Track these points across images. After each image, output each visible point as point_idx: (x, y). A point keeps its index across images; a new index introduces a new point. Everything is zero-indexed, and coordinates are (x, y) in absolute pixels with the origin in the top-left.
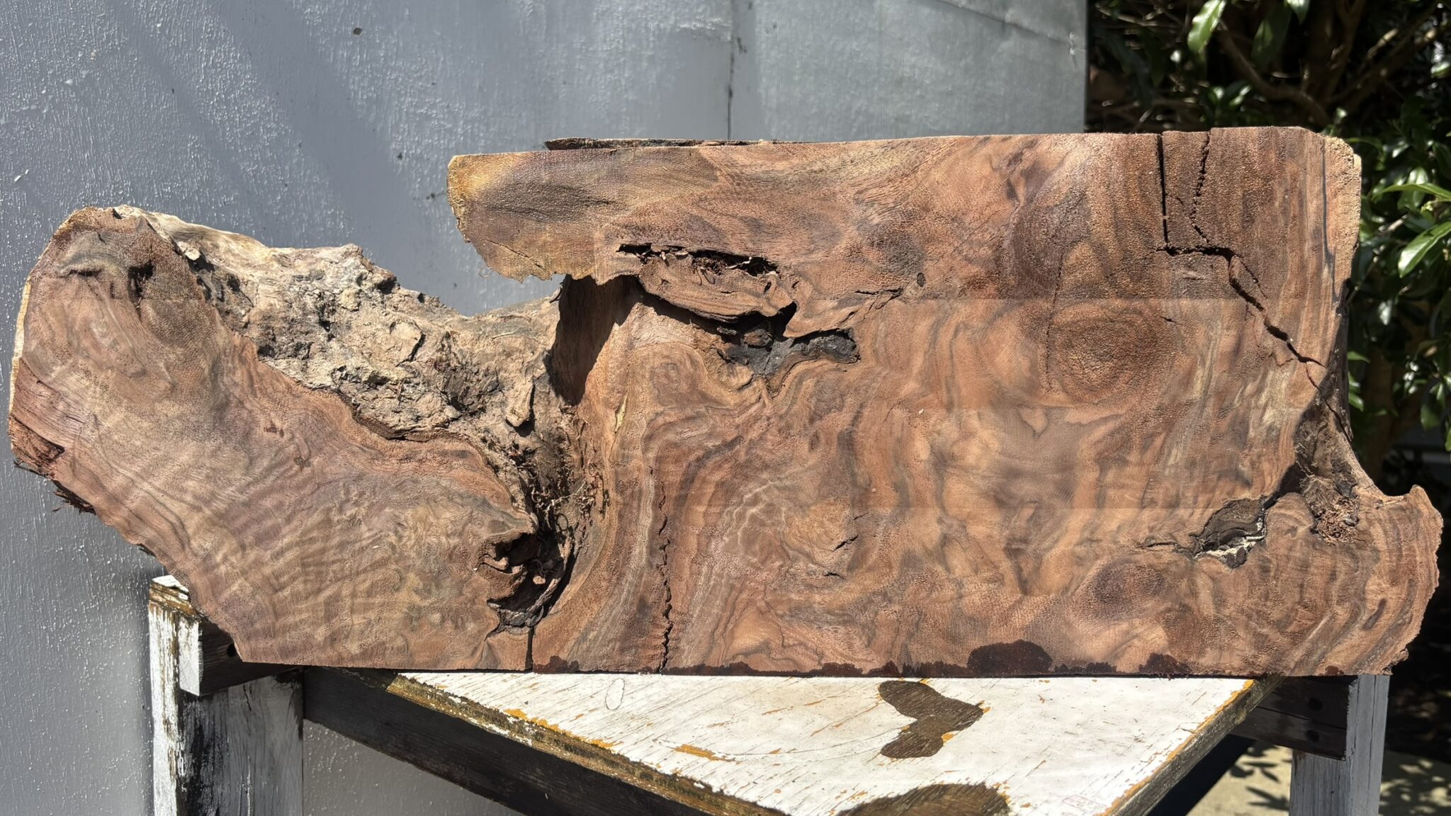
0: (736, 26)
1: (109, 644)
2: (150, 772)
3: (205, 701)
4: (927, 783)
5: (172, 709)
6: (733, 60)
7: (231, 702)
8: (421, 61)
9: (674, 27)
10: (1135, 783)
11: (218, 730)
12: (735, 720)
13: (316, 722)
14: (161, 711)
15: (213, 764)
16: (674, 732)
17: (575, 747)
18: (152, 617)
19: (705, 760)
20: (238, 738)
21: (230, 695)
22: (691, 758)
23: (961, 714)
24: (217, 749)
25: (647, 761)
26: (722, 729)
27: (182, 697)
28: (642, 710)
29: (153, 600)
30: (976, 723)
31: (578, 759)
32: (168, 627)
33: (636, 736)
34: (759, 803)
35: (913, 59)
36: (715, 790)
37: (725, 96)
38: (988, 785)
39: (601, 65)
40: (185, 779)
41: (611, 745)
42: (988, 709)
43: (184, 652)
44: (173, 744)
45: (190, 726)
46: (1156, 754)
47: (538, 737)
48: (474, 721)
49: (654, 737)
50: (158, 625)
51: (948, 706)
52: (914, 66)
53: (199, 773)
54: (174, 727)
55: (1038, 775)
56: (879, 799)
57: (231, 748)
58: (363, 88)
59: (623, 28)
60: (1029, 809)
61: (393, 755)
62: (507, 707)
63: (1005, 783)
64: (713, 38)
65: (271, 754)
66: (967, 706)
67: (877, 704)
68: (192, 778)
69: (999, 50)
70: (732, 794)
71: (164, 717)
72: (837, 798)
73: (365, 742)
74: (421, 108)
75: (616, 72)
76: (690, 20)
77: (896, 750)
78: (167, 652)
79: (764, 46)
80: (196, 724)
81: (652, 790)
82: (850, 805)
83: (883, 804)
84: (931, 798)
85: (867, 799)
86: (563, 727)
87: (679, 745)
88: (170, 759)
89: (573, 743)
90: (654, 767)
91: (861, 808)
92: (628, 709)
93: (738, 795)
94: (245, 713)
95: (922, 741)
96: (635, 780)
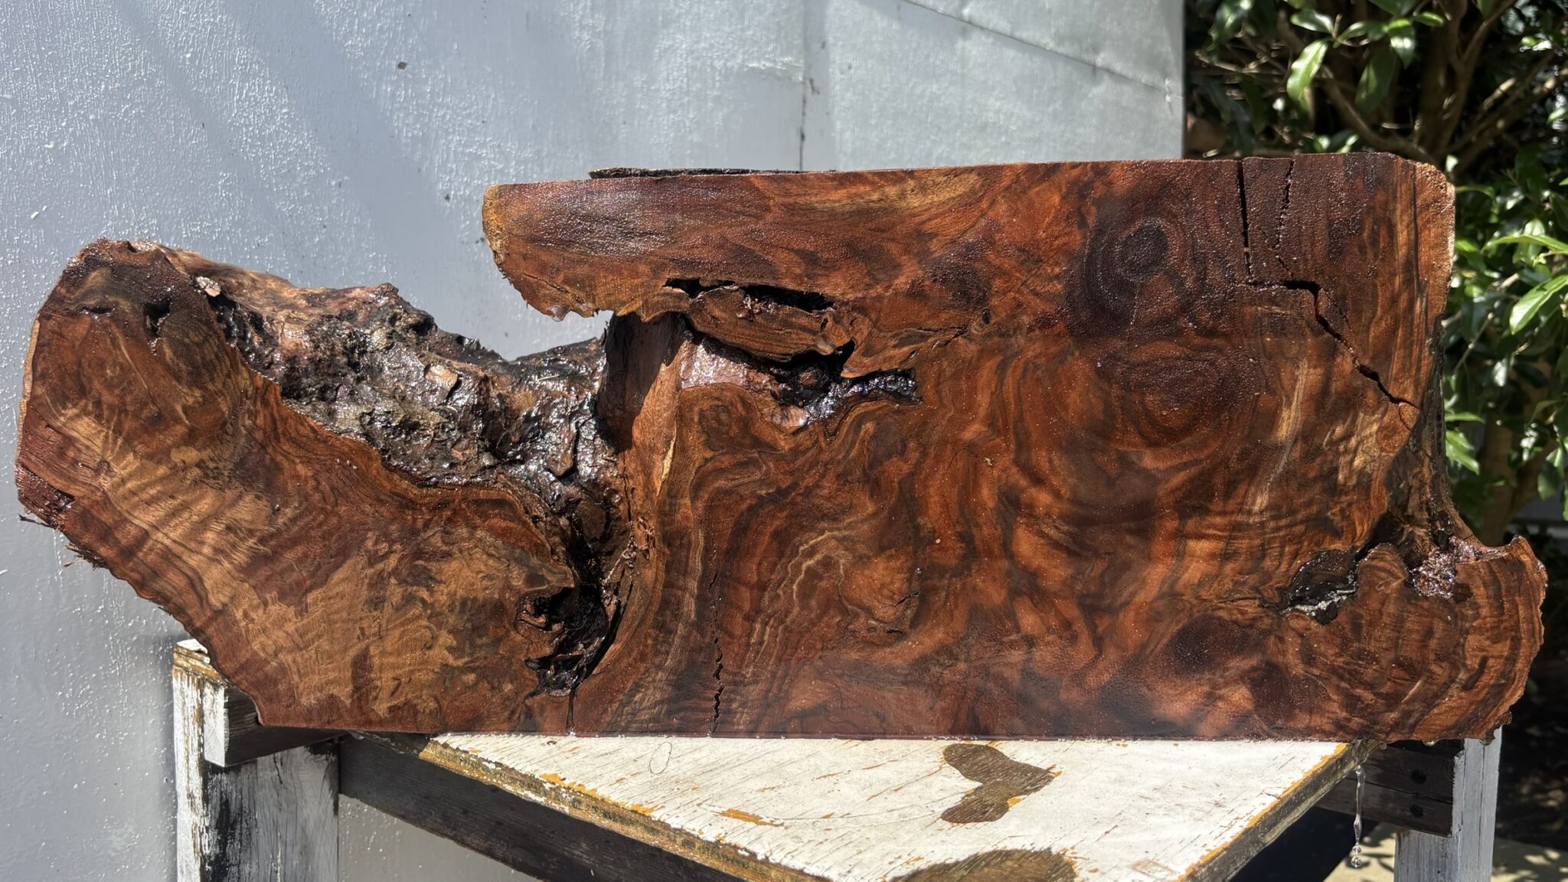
0: (808, 67)
1: (129, 712)
2: (174, 851)
3: (232, 773)
4: (989, 849)
5: (197, 781)
6: (804, 101)
7: (261, 774)
8: (471, 98)
9: (742, 66)
10: (1213, 848)
11: (246, 804)
12: (787, 783)
13: (352, 797)
14: (185, 784)
15: (241, 841)
16: (721, 797)
17: (614, 814)
18: (176, 684)
19: (751, 825)
20: (268, 814)
21: (260, 767)
22: (736, 823)
23: (1030, 778)
24: (244, 825)
25: (689, 827)
26: (773, 794)
27: (207, 769)
28: (688, 774)
29: (178, 665)
30: (1046, 787)
31: (616, 827)
32: (192, 693)
33: (679, 800)
34: (806, 871)
35: (998, 104)
36: (760, 857)
37: (797, 139)
38: (1054, 851)
39: (664, 105)
40: (210, 857)
41: (652, 810)
42: (1059, 773)
43: (209, 720)
44: (197, 819)
45: (215, 801)
46: (1237, 818)
47: (576, 803)
48: (509, 788)
49: (698, 802)
50: (182, 692)
51: (1017, 770)
52: (999, 111)
53: (225, 850)
54: (199, 802)
55: (1108, 839)
56: (935, 865)
57: (260, 824)
58: (408, 125)
59: (687, 67)
60: (1096, 874)
61: (432, 830)
62: (544, 772)
63: (1073, 848)
64: (784, 78)
65: (304, 831)
66: (1037, 770)
67: (941, 768)
68: (217, 856)
69: (1090, 96)
70: (778, 861)
71: (188, 790)
72: (890, 863)
73: (403, 817)
74: (471, 147)
75: (680, 112)
76: (759, 59)
77: (959, 815)
78: (191, 720)
79: (838, 87)
80: (221, 798)
81: (695, 859)
82: (904, 871)
83: (939, 870)
84: (993, 863)
85: (922, 865)
86: (602, 792)
87: (725, 810)
88: (194, 836)
89: (612, 809)
90: (696, 833)
91: (916, 874)
92: (672, 773)
93: (784, 862)
94: (275, 787)
95: (987, 806)
96: (676, 849)
